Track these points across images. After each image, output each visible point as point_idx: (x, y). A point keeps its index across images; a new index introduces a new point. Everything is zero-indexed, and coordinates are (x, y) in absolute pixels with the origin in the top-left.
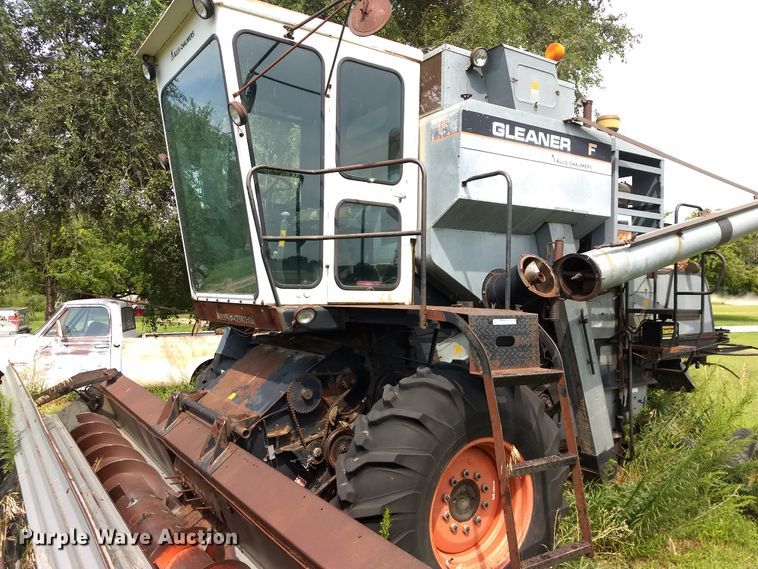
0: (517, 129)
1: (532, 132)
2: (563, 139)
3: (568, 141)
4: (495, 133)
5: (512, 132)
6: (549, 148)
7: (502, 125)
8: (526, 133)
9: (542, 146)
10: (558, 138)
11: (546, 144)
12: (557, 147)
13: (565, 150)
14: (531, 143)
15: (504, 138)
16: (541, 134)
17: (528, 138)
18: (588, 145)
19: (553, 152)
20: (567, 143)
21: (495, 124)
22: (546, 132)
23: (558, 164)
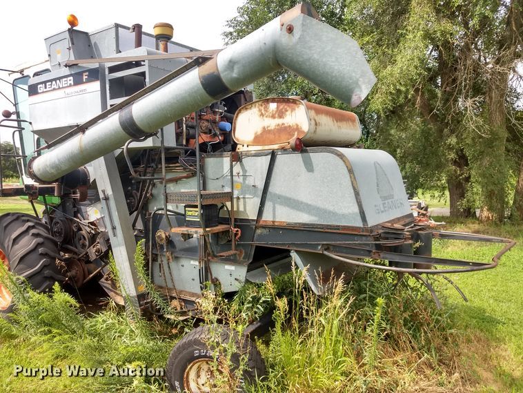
0: (48, 84)
1: (54, 82)
2: (69, 78)
3: (71, 78)
4: (39, 91)
5: (46, 88)
6: (63, 88)
7: (41, 85)
8: (51, 85)
9: (59, 88)
10: (66, 79)
11: (61, 86)
12: (66, 85)
13: (70, 85)
14: (54, 89)
15: (43, 92)
16: (58, 81)
17: (53, 87)
18: (83, 75)
19: (65, 90)
20: (71, 80)
21: (39, 86)
22: (60, 78)
23: (68, 96)
